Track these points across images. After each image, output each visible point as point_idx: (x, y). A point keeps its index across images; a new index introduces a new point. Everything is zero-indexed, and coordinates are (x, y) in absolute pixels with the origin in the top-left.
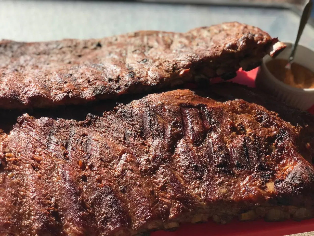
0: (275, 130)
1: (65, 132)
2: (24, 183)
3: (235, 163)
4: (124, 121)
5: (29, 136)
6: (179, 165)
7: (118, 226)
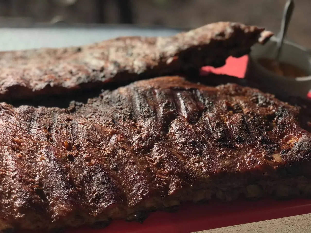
0: (274, 109)
1: (47, 118)
2: (3, 163)
3: (236, 137)
4: (112, 106)
5: (7, 123)
6: (175, 143)
7: (112, 203)
